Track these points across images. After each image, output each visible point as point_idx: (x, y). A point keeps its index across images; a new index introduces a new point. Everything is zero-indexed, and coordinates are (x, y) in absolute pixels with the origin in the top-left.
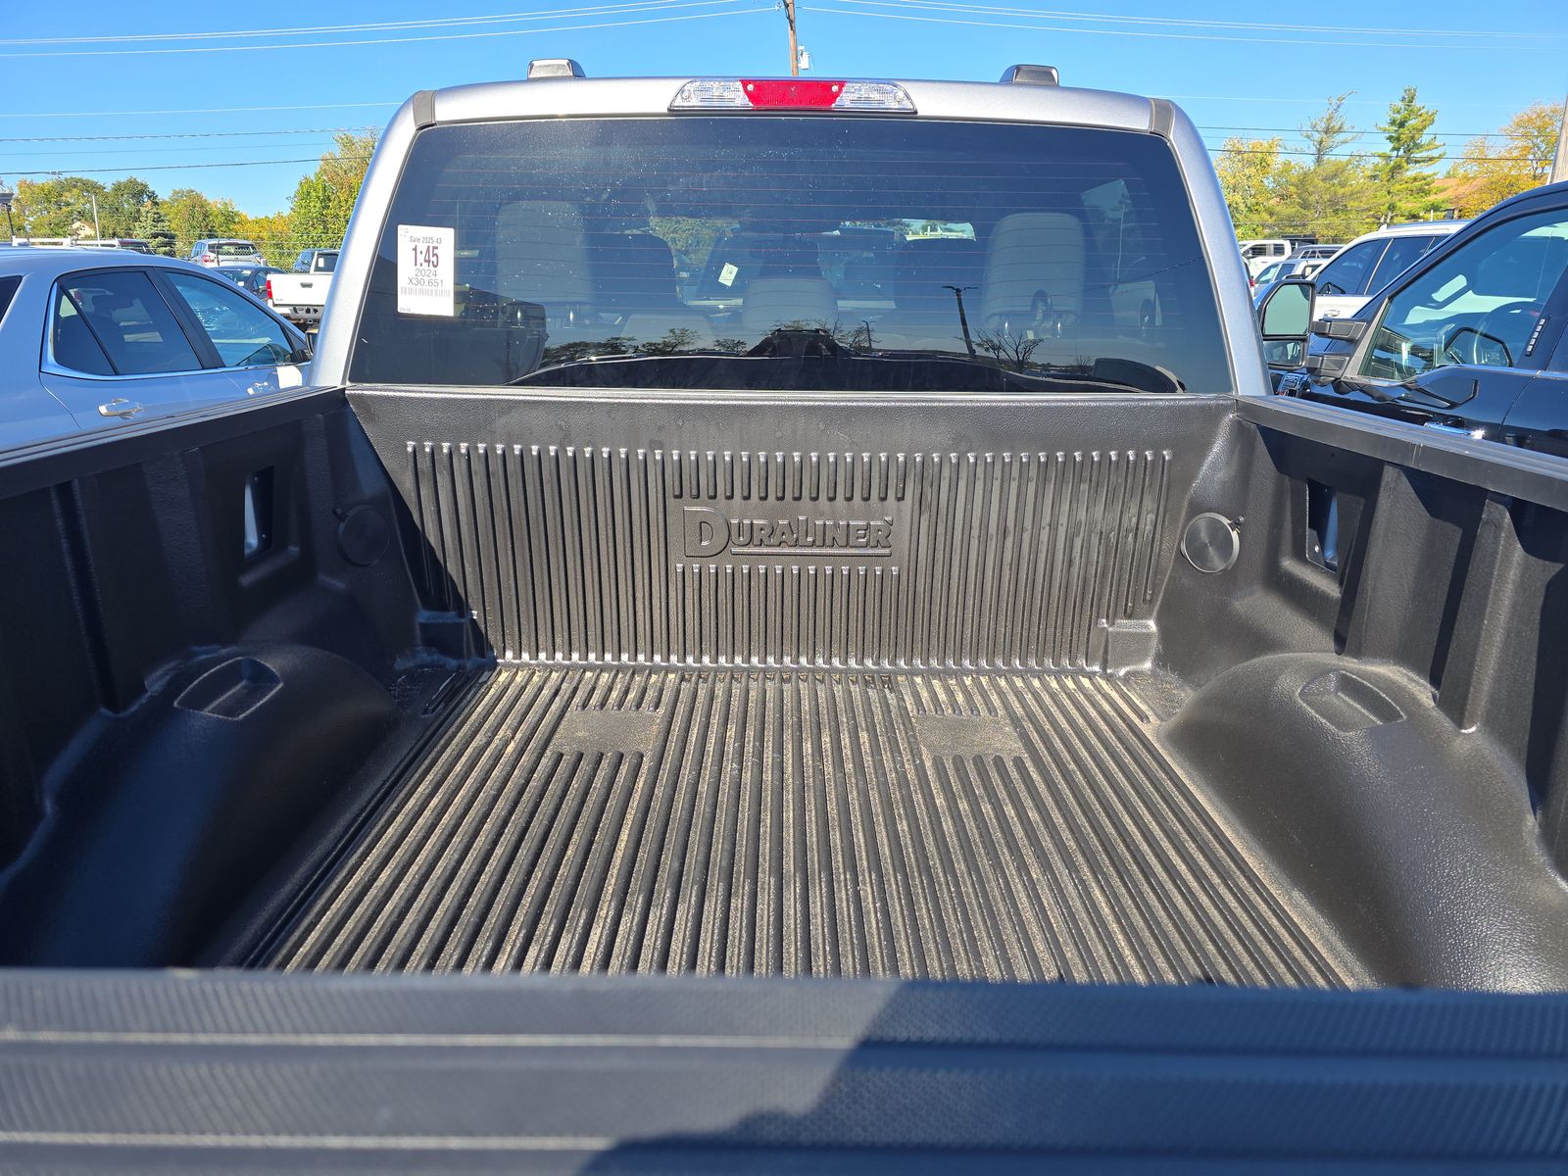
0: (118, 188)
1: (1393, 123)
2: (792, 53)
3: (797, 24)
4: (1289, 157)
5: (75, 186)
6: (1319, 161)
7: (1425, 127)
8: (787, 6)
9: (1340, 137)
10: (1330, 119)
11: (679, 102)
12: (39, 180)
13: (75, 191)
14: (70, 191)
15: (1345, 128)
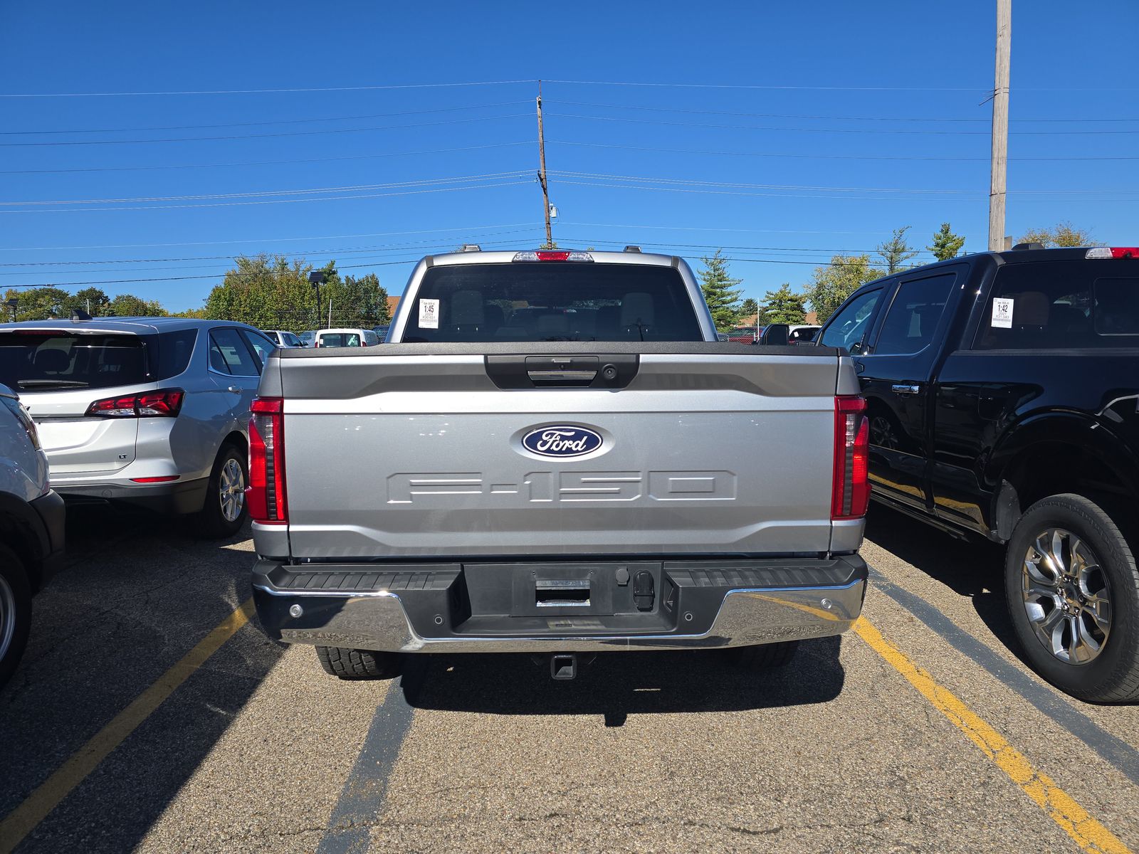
0: (82, 295)
1: (937, 245)
2: (545, 208)
3: (548, 191)
4: (874, 267)
5: (47, 294)
6: (892, 269)
7: (958, 248)
8: (542, 180)
9: (904, 255)
10: (896, 243)
11: (515, 259)
12: (22, 290)
13: (47, 297)
14: (43, 297)
15: (906, 248)
